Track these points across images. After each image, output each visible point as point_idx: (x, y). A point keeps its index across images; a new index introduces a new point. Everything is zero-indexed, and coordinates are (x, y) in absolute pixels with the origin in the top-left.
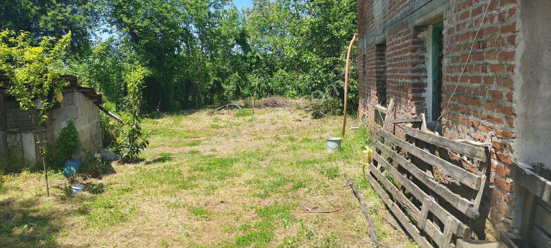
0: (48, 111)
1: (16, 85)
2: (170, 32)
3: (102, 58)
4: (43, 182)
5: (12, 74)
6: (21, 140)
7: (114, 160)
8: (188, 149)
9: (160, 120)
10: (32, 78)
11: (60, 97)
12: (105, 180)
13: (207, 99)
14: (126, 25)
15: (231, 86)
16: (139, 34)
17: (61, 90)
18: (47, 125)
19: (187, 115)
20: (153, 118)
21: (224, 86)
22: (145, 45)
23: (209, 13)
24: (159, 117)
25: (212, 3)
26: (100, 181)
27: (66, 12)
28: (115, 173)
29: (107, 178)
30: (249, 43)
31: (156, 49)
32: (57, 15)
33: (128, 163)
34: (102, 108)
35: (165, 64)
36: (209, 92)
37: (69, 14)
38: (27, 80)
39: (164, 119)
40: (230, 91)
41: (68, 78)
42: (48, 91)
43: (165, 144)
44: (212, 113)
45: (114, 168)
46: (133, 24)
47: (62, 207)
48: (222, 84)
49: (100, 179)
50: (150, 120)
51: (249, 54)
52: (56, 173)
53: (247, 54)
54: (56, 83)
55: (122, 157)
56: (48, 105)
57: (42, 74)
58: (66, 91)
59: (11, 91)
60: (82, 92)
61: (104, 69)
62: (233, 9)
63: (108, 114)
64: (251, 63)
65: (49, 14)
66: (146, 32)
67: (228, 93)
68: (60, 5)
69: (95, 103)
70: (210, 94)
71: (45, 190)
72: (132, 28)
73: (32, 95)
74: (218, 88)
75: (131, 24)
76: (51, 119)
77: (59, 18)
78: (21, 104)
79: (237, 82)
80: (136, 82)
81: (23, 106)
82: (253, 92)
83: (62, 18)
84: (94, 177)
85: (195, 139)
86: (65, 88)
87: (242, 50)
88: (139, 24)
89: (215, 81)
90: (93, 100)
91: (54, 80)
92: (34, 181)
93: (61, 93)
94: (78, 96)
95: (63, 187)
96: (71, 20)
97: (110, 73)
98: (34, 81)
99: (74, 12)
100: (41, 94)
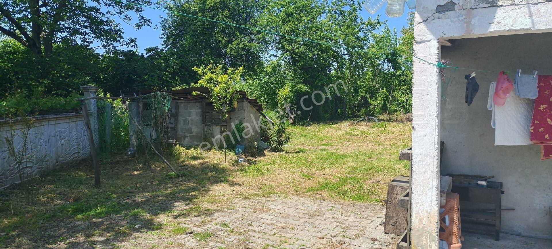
0: (229, 112)
1: (213, 96)
2: (321, 55)
3: (271, 75)
4: (223, 156)
5: (212, 90)
6: (213, 130)
7: (266, 149)
8: (321, 147)
9: (308, 128)
10: (222, 92)
11: (236, 104)
12: (258, 159)
13: (354, 112)
14: (287, 51)
15: (378, 102)
16: (297, 58)
17: (236, 100)
18: (227, 122)
19: (331, 125)
20: (303, 125)
21: (371, 101)
22: (301, 66)
23: (358, 38)
24: (308, 125)
25: (362, 29)
26: (255, 159)
27: (245, 41)
28: (265, 156)
29: (260, 158)
30: (400, 61)
31: (310, 70)
32: (239, 44)
33: (276, 152)
34: (262, 114)
35: (317, 82)
36: (356, 106)
37: (248, 42)
38: (219, 93)
39: (312, 127)
40: (376, 106)
41: (241, 92)
42: (229, 100)
43: (305, 143)
44: (353, 124)
45: (266, 154)
46: (292, 50)
47: (232, 168)
48: (369, 100)
49: (256, 158)
50: (300, 127)
51: (399, 72)
52: (230, 152)
53: (397, 72)
54: (234, 95)
55: (271, 147)
56: (229, 108)
57: (227, 90)
58: (239, 100)
59: (211, 99)
60: (249, 102)
61: (272, 85)
62: (386, 30)
63: (266, 118)
64: (400, 80)
65: (234, 43)
66: (302, 55)
67: (374, 108)
68: (241, 36)
69: (257, 110)
70: (357, 108)
71: (224, 159)
72: (292, 52)
73: (221, 102)
74: (364, 103)
75: (291, 50)
76: (230, 118)
77: (240, 46)
78: (215, 107)
79: (384, 98)
80: (283, 96)
81: (216, 108)
82: (400, 107)
83: (243, 46)
84: (252, 156)
85: (329, 142)
86: (238, 99)
87: (392, 68)
88: (297, 50)
89: (362, 97)
90: (256, 108)
91: (233, 93)
92: (218, 155)
93: (236, 102)
94: (246, 104)
95: (234, 160)
96: (248, 47)
97: (276, 88)
98: (222, 94)
99: (252, 40)
100: (226, 102)
